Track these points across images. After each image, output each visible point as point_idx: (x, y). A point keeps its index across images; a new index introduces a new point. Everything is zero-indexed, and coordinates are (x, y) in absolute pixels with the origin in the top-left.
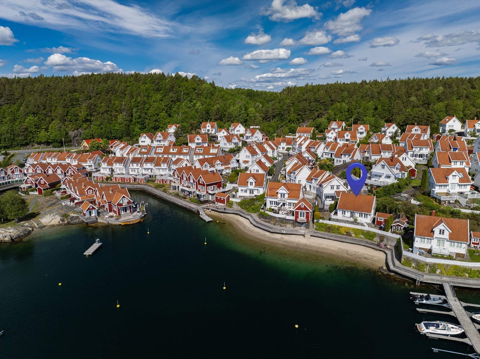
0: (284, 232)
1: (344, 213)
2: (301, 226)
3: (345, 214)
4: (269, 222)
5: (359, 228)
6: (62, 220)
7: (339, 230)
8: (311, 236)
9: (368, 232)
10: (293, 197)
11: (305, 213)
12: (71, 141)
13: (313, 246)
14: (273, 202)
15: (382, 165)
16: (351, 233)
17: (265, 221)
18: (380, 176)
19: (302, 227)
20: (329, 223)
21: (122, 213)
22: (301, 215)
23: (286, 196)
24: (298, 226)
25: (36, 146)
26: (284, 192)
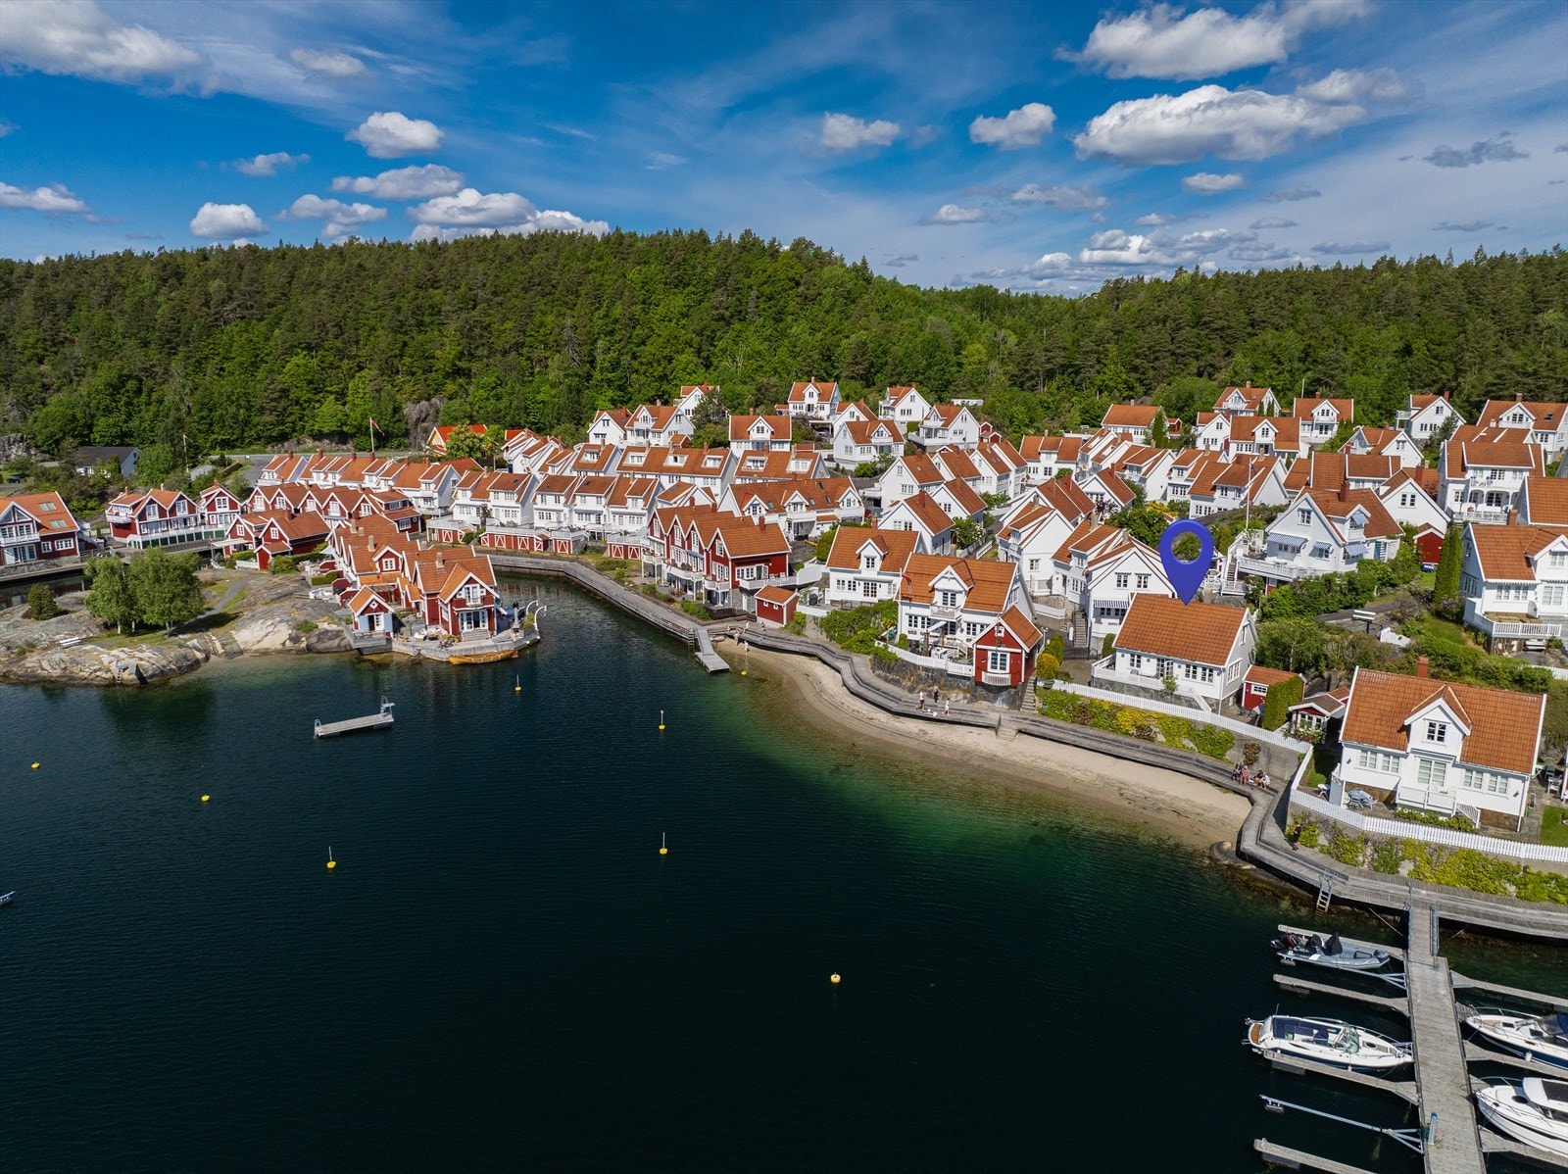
0: (935, 714)
1: (1136, 661)
2: (995, 699)
3: (1139, 666)
4: (896, 682)
5: (1180, 715)
6: (295, 639)
7: (1114, 717)
8: (1020, 731)
9: (1210, 730)
10: (984, 605)
11: (1008, 655)
12: (406, 434)
13: (1014, 764)
14: (920, 619)
15: (1303, 511)
16: (1155, 729)
17: (886, 680)
18: (1297, 550)
19: (999, 704)
20: (1083, 694)
21: (466, 628)
22: (994, 662)
23: (961, 600)
24: (985, 699)
25: (310, 443)
26: (953, 585)
